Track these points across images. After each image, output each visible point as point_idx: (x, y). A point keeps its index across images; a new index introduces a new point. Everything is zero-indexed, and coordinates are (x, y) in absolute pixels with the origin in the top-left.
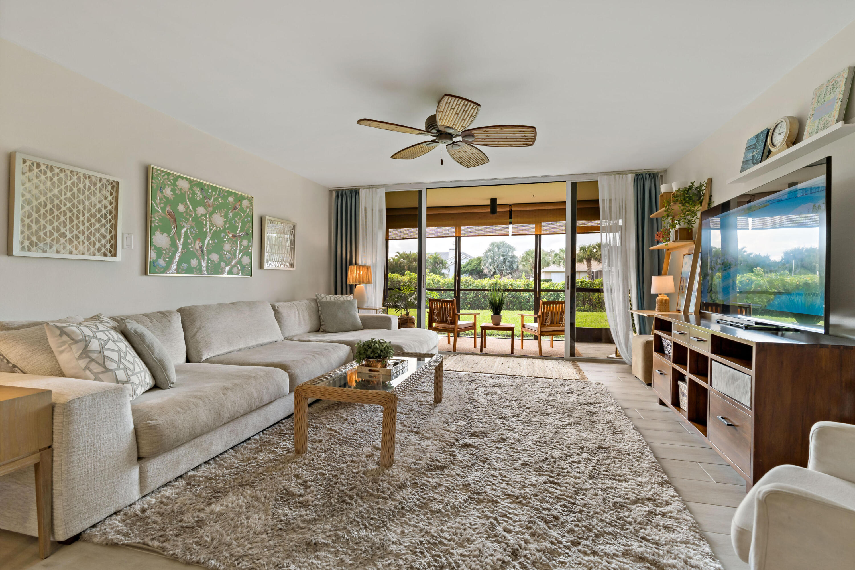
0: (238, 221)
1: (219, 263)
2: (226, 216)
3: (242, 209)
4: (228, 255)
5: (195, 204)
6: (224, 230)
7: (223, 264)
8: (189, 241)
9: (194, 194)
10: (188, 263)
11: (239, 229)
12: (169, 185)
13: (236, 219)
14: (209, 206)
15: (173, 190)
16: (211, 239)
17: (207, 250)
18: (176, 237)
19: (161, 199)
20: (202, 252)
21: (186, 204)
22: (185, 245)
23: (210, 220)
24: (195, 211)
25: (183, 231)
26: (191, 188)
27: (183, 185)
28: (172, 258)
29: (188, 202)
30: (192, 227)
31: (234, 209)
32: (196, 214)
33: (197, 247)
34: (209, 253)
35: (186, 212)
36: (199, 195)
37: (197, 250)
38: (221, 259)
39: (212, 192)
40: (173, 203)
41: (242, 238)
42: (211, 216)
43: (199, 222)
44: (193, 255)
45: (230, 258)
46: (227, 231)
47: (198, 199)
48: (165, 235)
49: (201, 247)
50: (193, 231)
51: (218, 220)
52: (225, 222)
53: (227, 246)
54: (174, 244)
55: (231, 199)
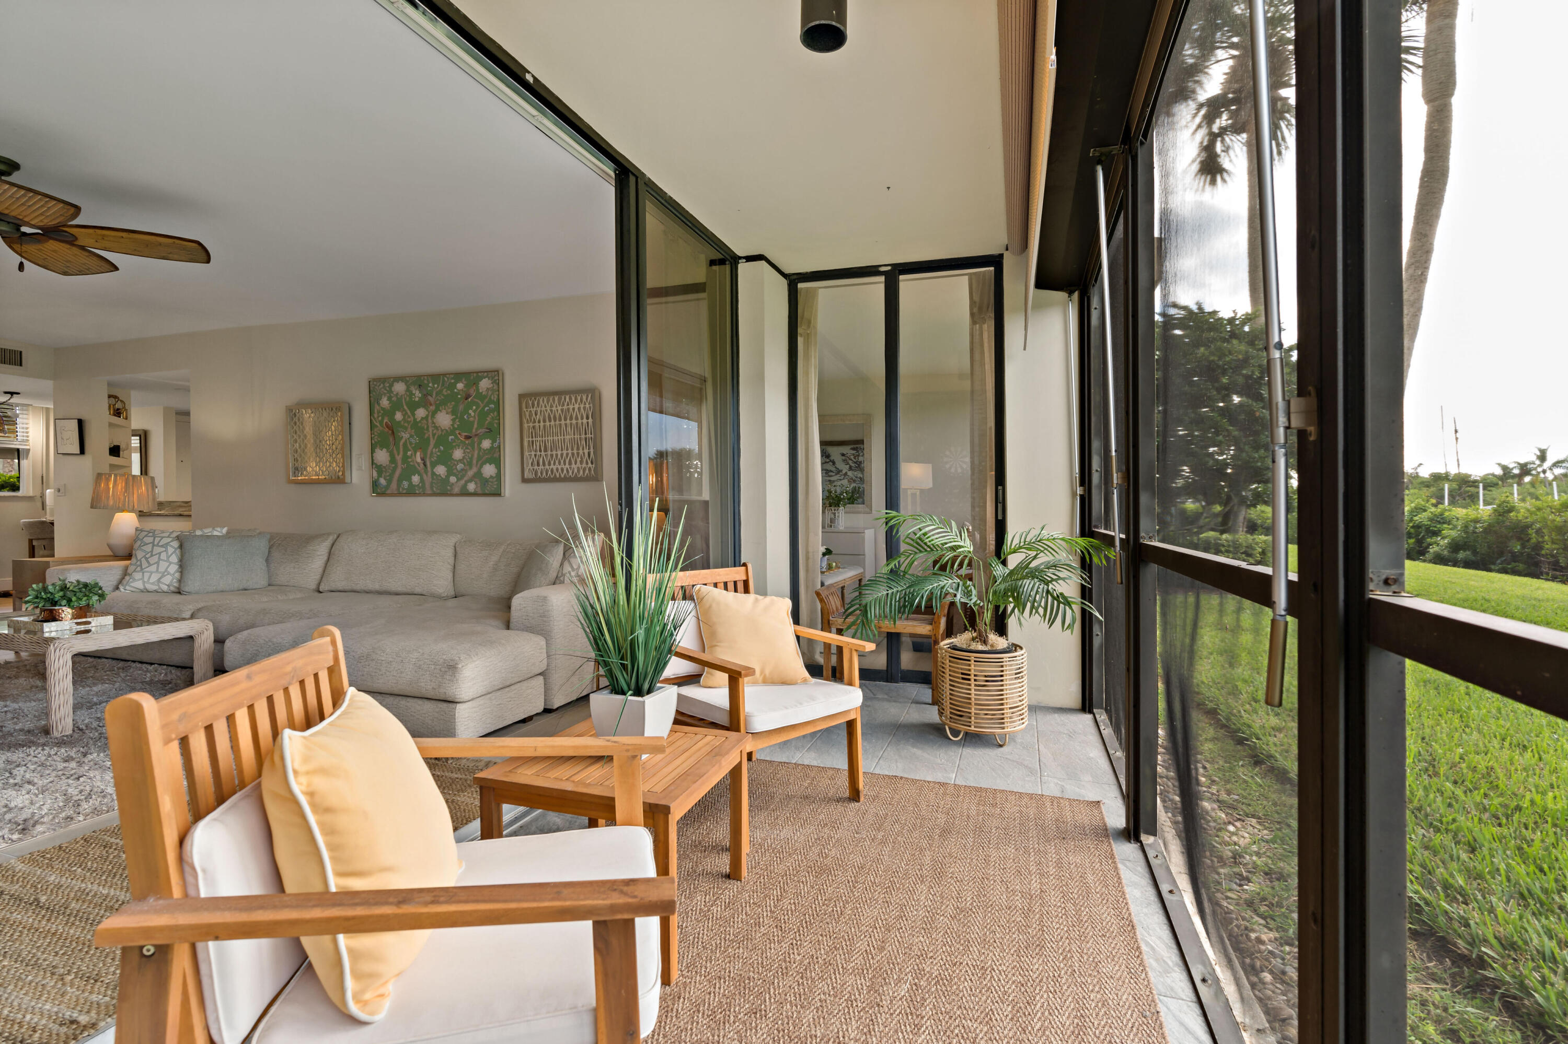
0: (473, 414)
1: (448, 476)
2: (454, 412)
3: (480, 396)
4: (460, 466)
5: (414, 406)
6: (452, 431)
7: (453, 479)
8: (409, 453)
9: (411, 394)
10: (410, 480)
11: (475, 426)
12: (385, 394)
13: (470, 411)
14: (431, 405)
15: (389, 399)
16: (436, 446)
17: (431, 463)
18: (395, 451)
19: (379, 412)
20: (425, 465)
21: (404, 410)
22: (405, 459)
23: (433, 423)
24: (414, 415)
25: (401, 443)
26: (408, 390)
27: (400, 388)
28: (392, 476)
29: (405, 407)
30: (411, 436)
31: (467, 399)
32: (415, 419)
33: (419, 460)
34: (434, 465)
35: (404, 419)
36: (418, 394)
37: (418, 464)
38: (450, 473)
39: (433, 384)
40: (390, 413)
41: (481, 438)
42: (433, 416)
43: (419, 428)
44: (415, 471)
45: (462, 470)
46: (457, 432)
47: (417, 399)
48: (385, 450)
49: (423, 459)
50: (413, 441)
51: (444, 419)
52: (453, 420)
53: (458, 454)
54: (393, 460)
55: (460, 386)
